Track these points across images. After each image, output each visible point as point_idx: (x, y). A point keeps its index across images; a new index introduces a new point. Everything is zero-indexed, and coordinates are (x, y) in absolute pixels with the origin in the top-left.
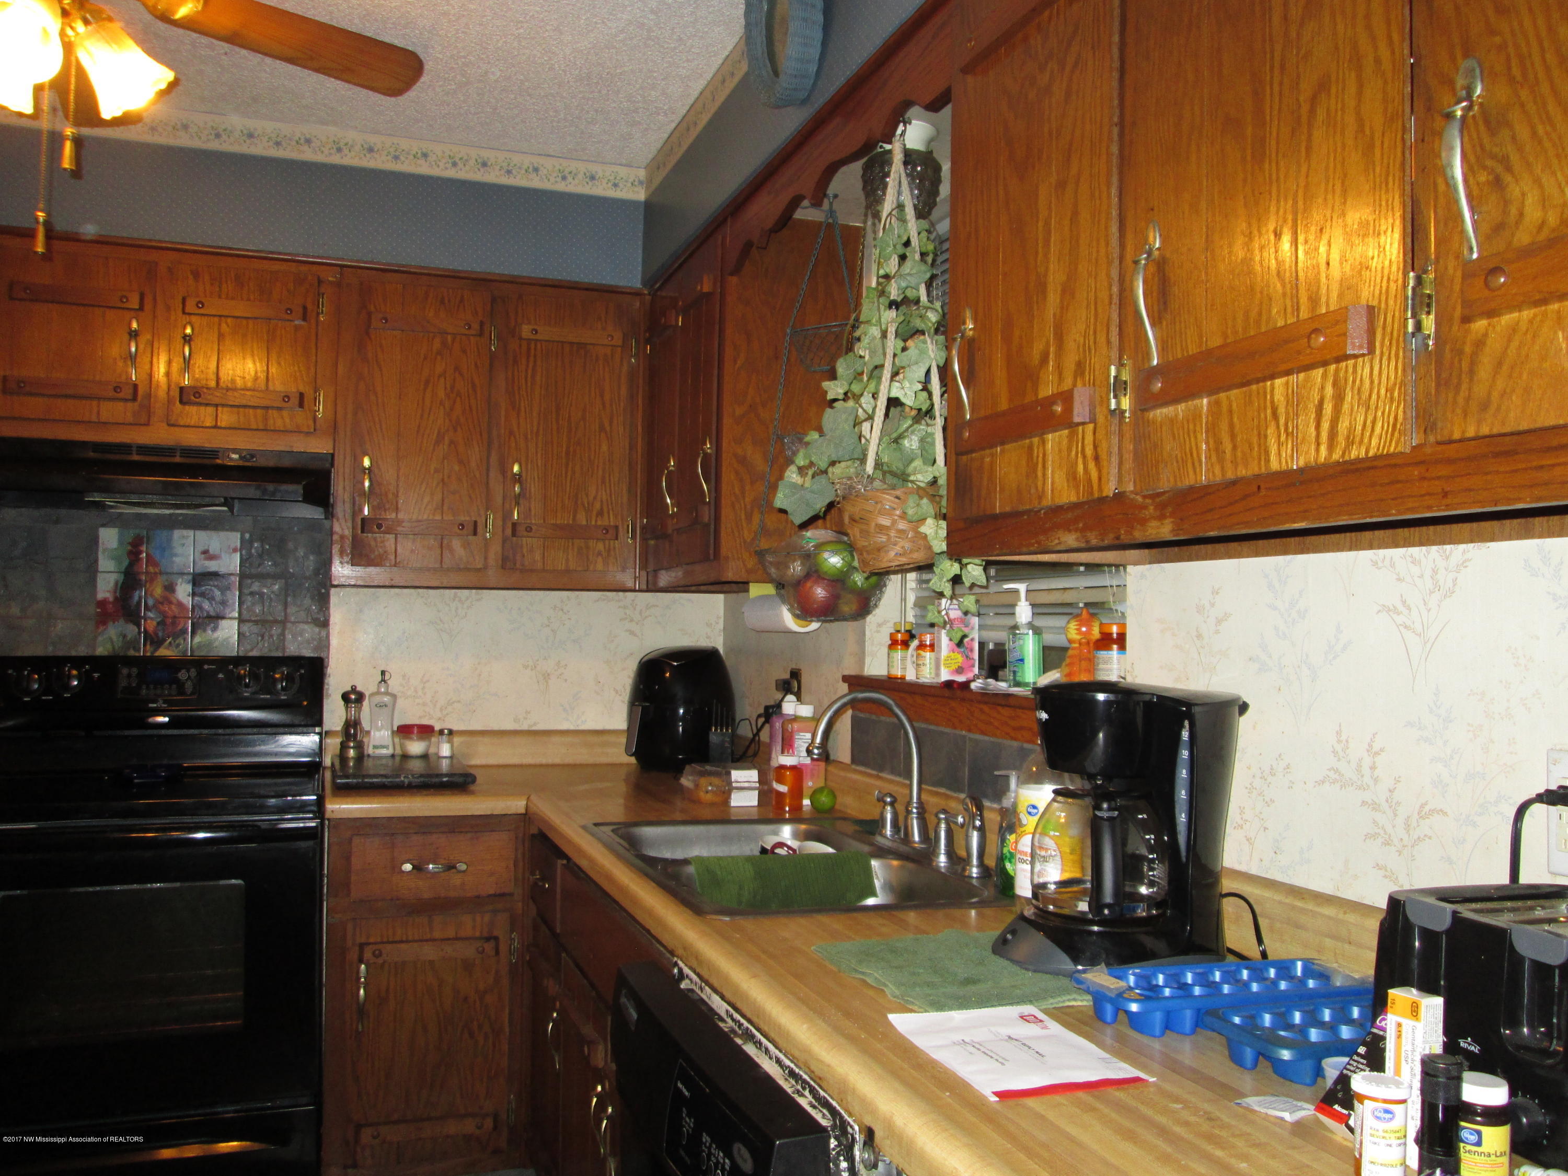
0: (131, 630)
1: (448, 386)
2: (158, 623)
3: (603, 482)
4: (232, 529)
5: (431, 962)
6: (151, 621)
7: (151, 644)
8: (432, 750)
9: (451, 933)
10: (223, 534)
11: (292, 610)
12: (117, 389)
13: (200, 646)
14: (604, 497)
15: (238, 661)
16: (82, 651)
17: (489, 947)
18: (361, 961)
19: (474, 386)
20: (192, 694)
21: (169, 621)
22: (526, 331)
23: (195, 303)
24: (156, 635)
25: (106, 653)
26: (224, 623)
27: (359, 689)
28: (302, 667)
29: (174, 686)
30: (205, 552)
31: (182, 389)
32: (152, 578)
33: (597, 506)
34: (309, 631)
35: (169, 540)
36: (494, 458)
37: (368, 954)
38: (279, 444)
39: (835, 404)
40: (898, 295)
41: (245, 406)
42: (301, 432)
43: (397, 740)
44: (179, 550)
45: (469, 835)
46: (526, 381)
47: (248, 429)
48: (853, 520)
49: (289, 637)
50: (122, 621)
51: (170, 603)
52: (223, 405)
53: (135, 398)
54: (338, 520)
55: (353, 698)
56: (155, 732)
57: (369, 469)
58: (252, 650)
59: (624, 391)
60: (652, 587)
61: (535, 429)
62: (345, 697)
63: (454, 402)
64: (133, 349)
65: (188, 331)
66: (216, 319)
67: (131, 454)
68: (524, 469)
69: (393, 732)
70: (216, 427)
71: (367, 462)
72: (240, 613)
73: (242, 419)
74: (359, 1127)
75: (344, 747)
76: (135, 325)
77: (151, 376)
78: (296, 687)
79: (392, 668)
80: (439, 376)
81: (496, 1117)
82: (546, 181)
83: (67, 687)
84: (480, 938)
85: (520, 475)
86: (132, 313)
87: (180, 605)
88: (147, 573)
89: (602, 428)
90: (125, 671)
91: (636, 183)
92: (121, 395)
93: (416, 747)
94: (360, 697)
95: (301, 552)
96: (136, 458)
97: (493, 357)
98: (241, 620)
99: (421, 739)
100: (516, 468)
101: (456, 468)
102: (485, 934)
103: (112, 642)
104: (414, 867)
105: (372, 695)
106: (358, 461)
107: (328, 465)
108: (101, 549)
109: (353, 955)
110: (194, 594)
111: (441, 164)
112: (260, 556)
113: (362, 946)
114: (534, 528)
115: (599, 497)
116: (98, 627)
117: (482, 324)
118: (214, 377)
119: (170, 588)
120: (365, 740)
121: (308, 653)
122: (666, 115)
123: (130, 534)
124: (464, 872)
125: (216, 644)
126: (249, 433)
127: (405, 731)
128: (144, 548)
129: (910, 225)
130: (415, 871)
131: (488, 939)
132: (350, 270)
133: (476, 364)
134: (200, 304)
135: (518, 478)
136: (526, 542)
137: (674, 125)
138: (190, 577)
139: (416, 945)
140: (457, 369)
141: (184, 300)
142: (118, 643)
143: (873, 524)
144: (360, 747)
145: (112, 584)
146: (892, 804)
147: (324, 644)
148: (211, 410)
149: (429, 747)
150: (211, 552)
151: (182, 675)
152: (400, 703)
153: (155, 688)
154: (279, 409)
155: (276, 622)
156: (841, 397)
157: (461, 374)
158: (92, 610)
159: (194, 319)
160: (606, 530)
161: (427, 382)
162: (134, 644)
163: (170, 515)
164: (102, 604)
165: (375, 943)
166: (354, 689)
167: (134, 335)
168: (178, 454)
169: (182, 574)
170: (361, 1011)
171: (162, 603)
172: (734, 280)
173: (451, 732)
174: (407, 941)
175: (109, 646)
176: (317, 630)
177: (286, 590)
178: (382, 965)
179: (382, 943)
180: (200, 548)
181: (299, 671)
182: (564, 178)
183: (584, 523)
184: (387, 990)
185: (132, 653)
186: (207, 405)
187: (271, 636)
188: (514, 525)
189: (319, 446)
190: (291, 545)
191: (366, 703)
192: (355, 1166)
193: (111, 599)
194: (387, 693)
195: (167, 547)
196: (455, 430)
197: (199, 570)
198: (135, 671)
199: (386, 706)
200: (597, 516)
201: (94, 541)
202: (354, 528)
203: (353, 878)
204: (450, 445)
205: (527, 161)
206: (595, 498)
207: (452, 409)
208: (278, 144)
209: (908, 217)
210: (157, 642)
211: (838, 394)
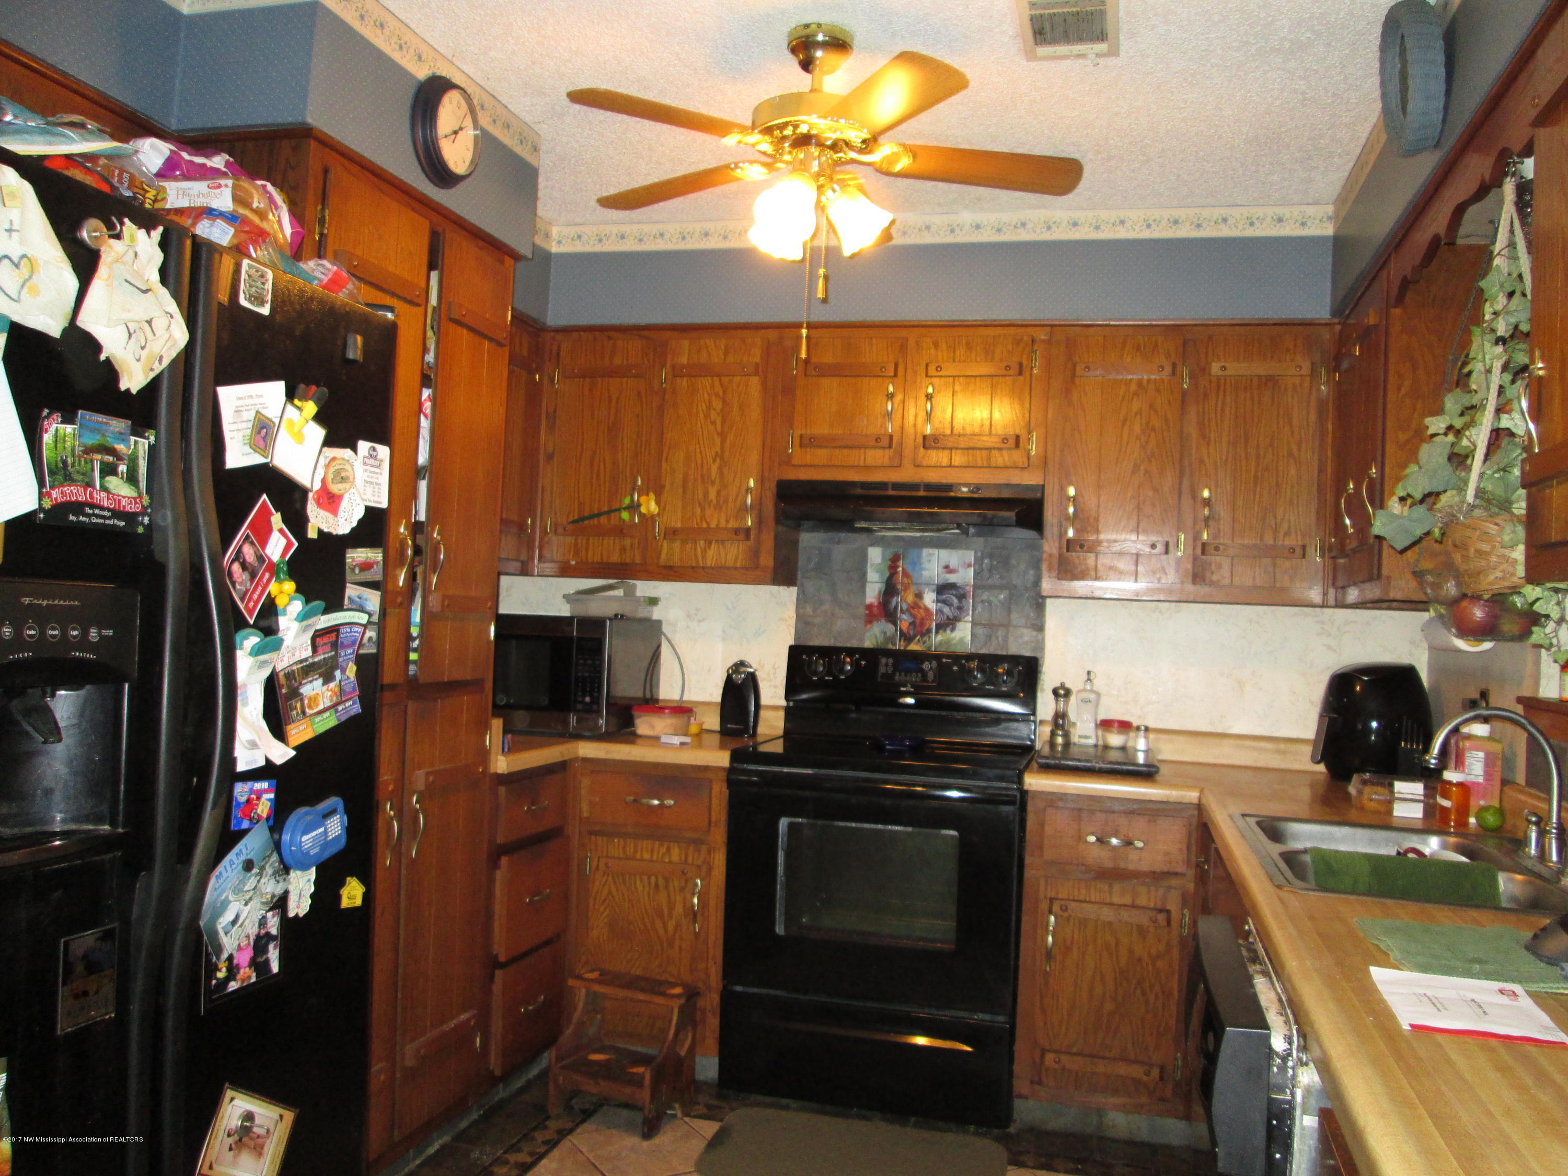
0: (890, 628)
1: (1144, 422)
2: (910, 624)
3: (1291, 503)
4: (968, 548)
5: (1110, 923)
6: (905, 620)
7: (905, 640)
8: (1130, 744)
9: (1128, 900)
10: (960, 552)
11: (1014, 616)
12: (877, 440)
13: (941, 643)
14: (1292, 519)
15: (970, 657)
16: (854, 644)
17: (1161, 917)
18: (1050, 912)
19: (1167, 421)
20: (933, 681)
21: (918, 621)
22: (1215, 368)
23: (934, 368)
24: (908, 632)
25: (871, 646)
26: (960, 625)
27: (1067, 685)
28: (1019, 664)
29: (920, 675)
30: (947, 567)
31: (925, 437)
32: (906, 588)
33: (1285, 526)
34: (1028, 634)
35: (919, 556)
36: (1186, 483)
37: (1056, 908)
38: (1000, 478)
39: (1436, 439)
40: (1506, 331)
41: (973, 449)
42: (1017, 468)
43: (1100, 733)
44: (926, 565)
45: (1147, 818)
46: (1216, 414)
47: (977, 467)
48: (1455, 546)
49: (1011, 639)
50: (883, 621)
51: (920, 608)
52: (957, 449)
53: (890, 446)
54: (1047, 540)
55: (1063, 693)
56: (905, 711)
57: (1074, 497)
58: (981, 648)
59: (1313, 417)
60: (1341, 604)
61: (1224, 458)
62: (1055, 692)
63: (1149, 436)
64: (890, 408)
65: (930, 390)
66: (951, 379)
67: (887, 490)
68: (1213, 494)
69: (1096, 725)
70: (950, 466)
71: (1071, 491)
72: (973, 617)
73: (971, 459)
74: (1044, 1052)
75: (1053, 734)
76: (891, 389)
77: (902, 428)
78: (1015, 680)
79: (1098, 670)
80: (1136, 414)
81: (1162, 1069)
82: (1234, 229)
83: (842, 671)
84: (1155, 909)
85: (1209, 499)
86: (890, 380)
87: (927, 610)
88: (902, 583)
89: (1290, 455)
90: (884, 661)
91: (1325, 219)
92: (881, 444)
93: (1115, 740)
94: (1068, 693)
95: (1022, 567)
96: (891, 492)
97: (1184, 394)
98: (974, 624)
99: (1120, 733)
100: (1206, 494)
101: (1151, 493)
102: (1159, 906)
103: (876, 637)
104: (1098, 840)
105: (1079, 692)
106: (1063, 489)
107: (1039, 495)
108: (869, 564)
109: (1044, 906)
110: (938, 601)
111: (1136, 228)
112: (990, 570)
113: (1052, 900)
114: (1221, 547)
115: (1286, 517)
116: (866, 626)
117: (1174, 365)
118: (949, 426)
119: (919, 596)
120: (1072, 730)
121: (1027, 653)
122: (1340, 156)
123: (890, 553)
124: (1141, 849)
125: (954, 642)
126: (976, 470)
127: (1106, 724)
128: (900, 563)
129: (1522, 261)
130: (1098, 843)
131: (1161, 911)
132: (1060, 328)
133: (1169, 401)
134: (939, 368)
135: (1207, 503)
136: (1215, 559)
137: (1351, 164)
138: (935, 587)
139: (1096, 906)
140: (1151, 406)
141: (927, 366)
142: (881, 639)
143: (1472, 550)
144: (1066, 735)
145: (876, 592)
146: (1537, 824)
147: (1040, 646)
148: (947, 452)
149: (1127, 741)
150: (951, 567)
151: (926, 666)
152: (1104, 701)
153: (906, 675)
154: (1000, 449)
155: (1001, 625)
156: (1442, 431)
157: (1156, 412)
158: (862, 611)
159: (935, 380)
160: (1292, 550)
161: (1125, 421)
162: (891, 639)
163: (921, 537)
164: (869, 607)
165: (1062, 899)
166: (1062, 686)
167: (891, 397)
168: (922, 489)
169: (928, 584)
170: (1049, 955)
171: (913, 608)
172: (1396, 312)
173: (1147, 729)
174: (1090, 902)
175: (874, 641)
176: (1035, 633)
177: (1010, 598)
178: (1068, 919)
179: (1069, 900)
180: (943, 563)
181: (1017, 667)
182: (1252, 224)
183: (1272, 542)
184: (1072, 943)
185: (890, 646)
186: (944, 449)
187: (997, 638)
188: (1204, 545)
189: (1031, 479)
190: (1013, 562)
191: (1073, 699)
192: (1040, 1083)
193: (876, 604)
194: (1092, 691)
195: (916, 563)
196: (1150, 461)
197: (941, 582)
198: (891, 661)
199: (1090, 701)
200: (1284, 536)
201: (864, 558)
202: (1060, 548)
203: (1046, 842)
204: (1145, 474)
205: (1217, 213)
206: (1283, 519)
207: (1147, 442)
208: (999, 230)
209: (1520, 255)
210: (908, 639)
211: (1440, 428)
